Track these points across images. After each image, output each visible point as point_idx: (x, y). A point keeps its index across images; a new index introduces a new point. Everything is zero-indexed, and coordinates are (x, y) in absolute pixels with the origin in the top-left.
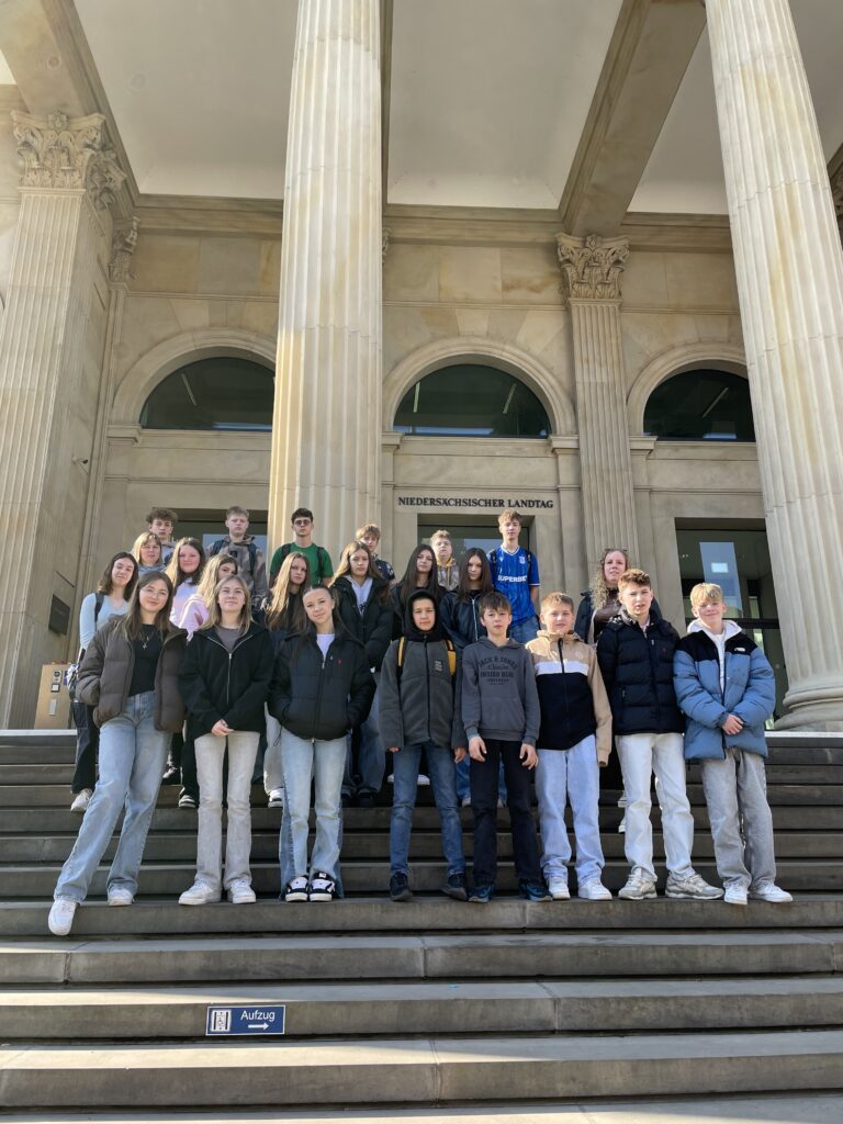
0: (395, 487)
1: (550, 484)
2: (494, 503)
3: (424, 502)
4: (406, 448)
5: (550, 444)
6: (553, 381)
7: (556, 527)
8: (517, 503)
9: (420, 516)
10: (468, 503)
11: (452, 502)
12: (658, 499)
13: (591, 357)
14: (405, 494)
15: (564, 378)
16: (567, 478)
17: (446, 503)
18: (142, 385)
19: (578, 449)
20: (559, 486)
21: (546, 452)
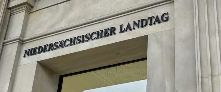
2: (106, 33)
8: (129, 26)
10: (81, 39)
11: (67, 43)
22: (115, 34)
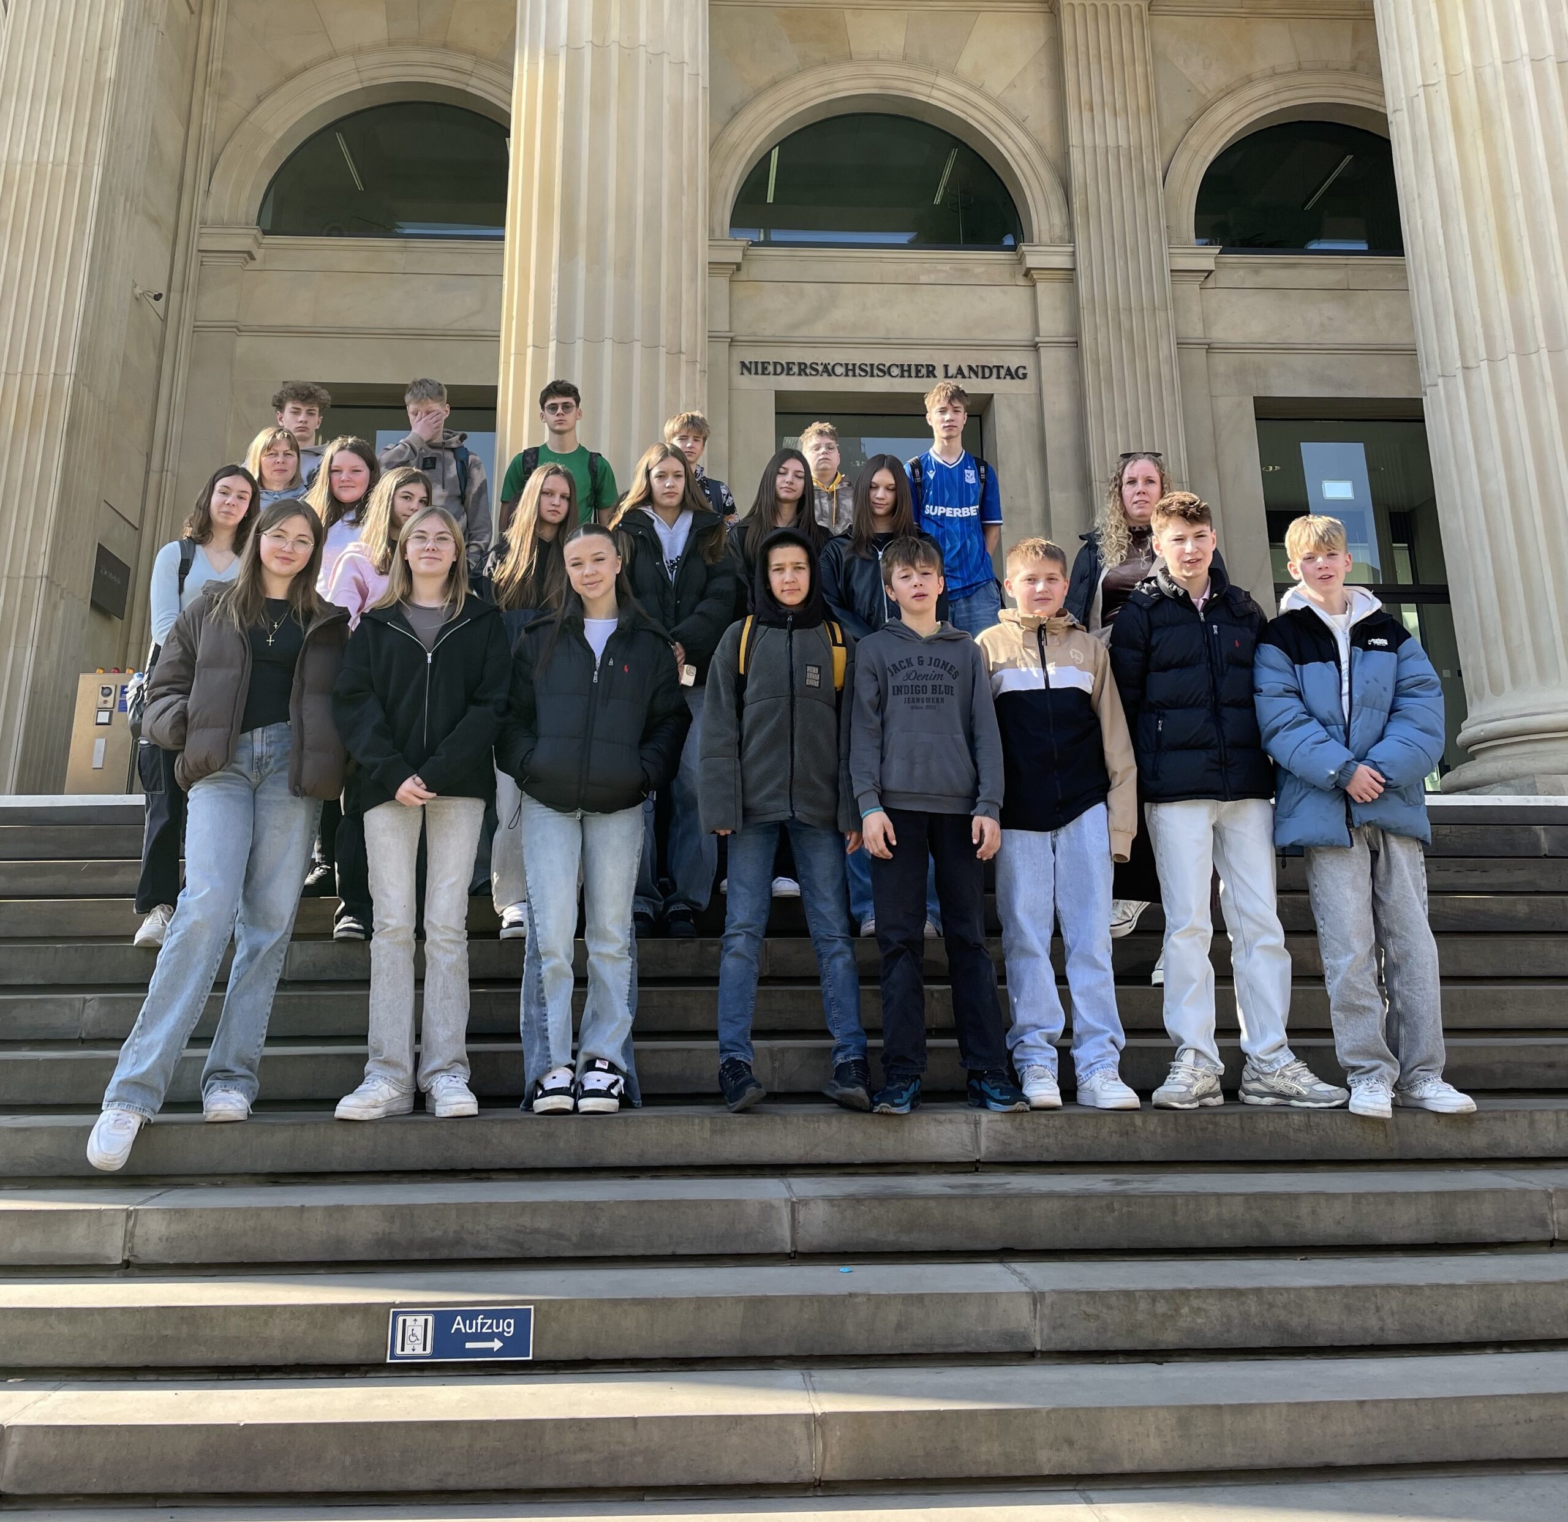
0: (732, 341)
1: (1022, 334)
2: (918, 371)
3: (787, 369)
4: (754, 270)
5: (1021, 260)
6: (1027, 145)
7: (1032, 416)
8: (960, 370)
9: (780, 396)
10: (869, 370)
11: (839, 370)
12: (1222, 363)
13: (1097, 99)
14: (751, 355)
15: (1047, 137)
16: (1053, 323)
17: (829, 370)
18: (263, 153)
19: (1074, 269)
20: (1037, 339)
21: (1013, 275)
22: (935, 376)
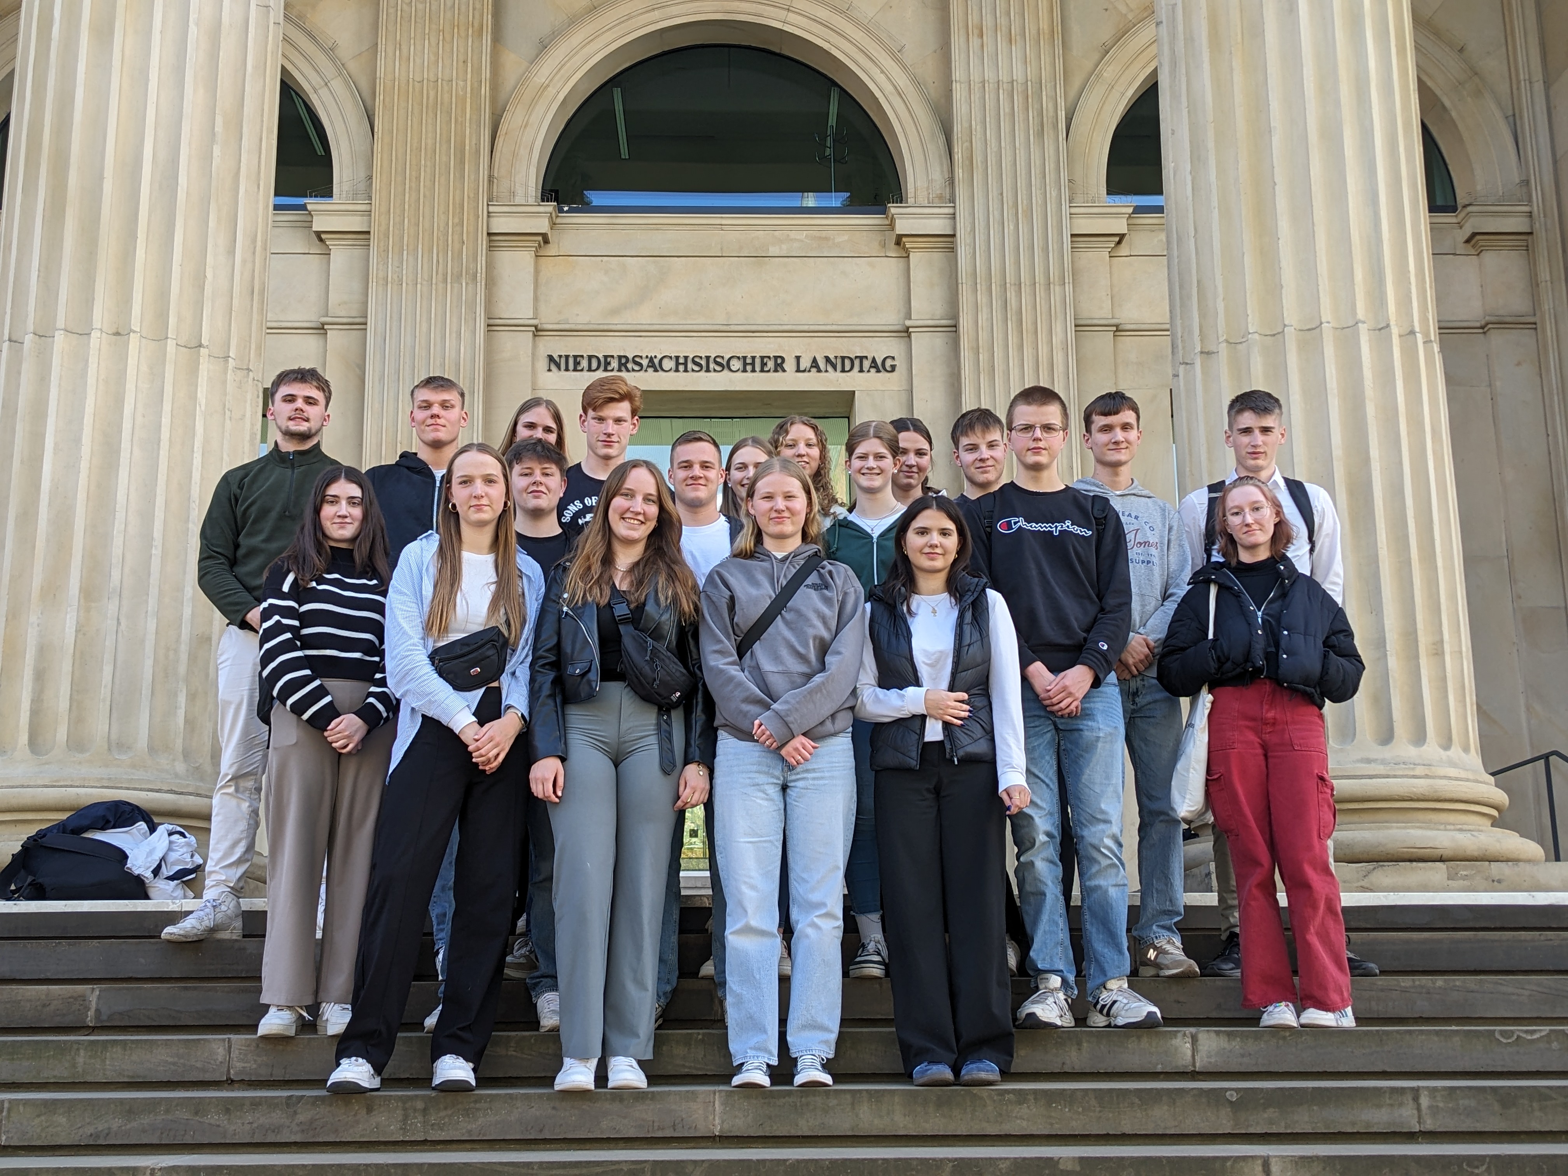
0: (538, 331)
1: (891, 318)
2: (763, 365)
3: (605, 363)
4: (563, 243)
5: (892, 226)
6: (902, 80)
8: (815, 364)
10: (704, 364)
11: (668, 364)
12: (1133, 348)
13: (988, 21)
14: (561, 347)
15: (929, 71)
16: (928, 303)
17: (655, 365)
19: (954, 236)
20: (908, 323)
21: (884, 245)
22: (784, 371)
